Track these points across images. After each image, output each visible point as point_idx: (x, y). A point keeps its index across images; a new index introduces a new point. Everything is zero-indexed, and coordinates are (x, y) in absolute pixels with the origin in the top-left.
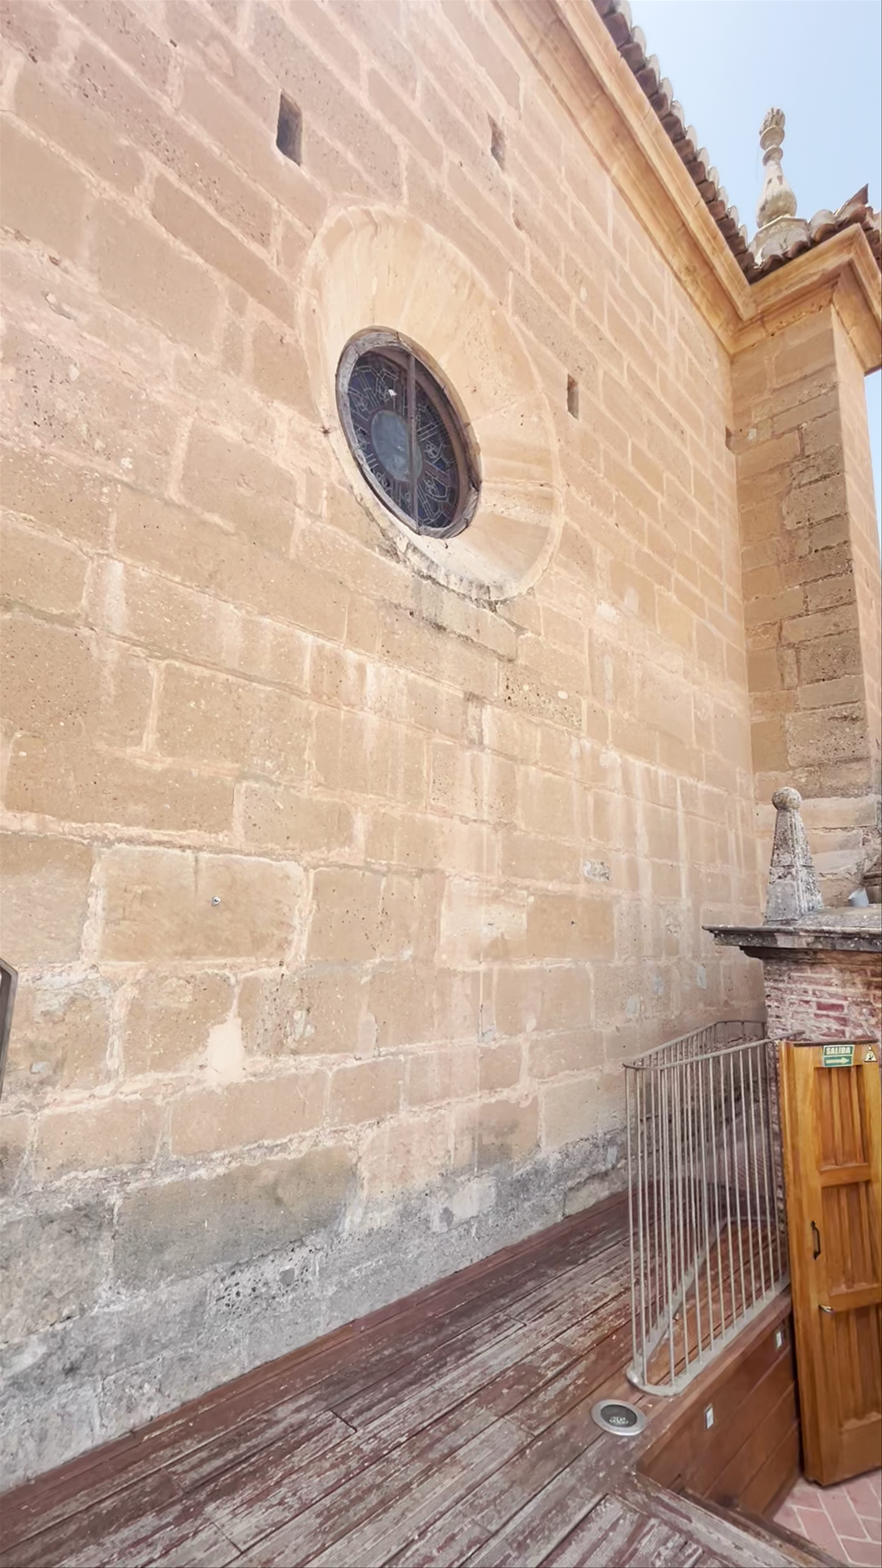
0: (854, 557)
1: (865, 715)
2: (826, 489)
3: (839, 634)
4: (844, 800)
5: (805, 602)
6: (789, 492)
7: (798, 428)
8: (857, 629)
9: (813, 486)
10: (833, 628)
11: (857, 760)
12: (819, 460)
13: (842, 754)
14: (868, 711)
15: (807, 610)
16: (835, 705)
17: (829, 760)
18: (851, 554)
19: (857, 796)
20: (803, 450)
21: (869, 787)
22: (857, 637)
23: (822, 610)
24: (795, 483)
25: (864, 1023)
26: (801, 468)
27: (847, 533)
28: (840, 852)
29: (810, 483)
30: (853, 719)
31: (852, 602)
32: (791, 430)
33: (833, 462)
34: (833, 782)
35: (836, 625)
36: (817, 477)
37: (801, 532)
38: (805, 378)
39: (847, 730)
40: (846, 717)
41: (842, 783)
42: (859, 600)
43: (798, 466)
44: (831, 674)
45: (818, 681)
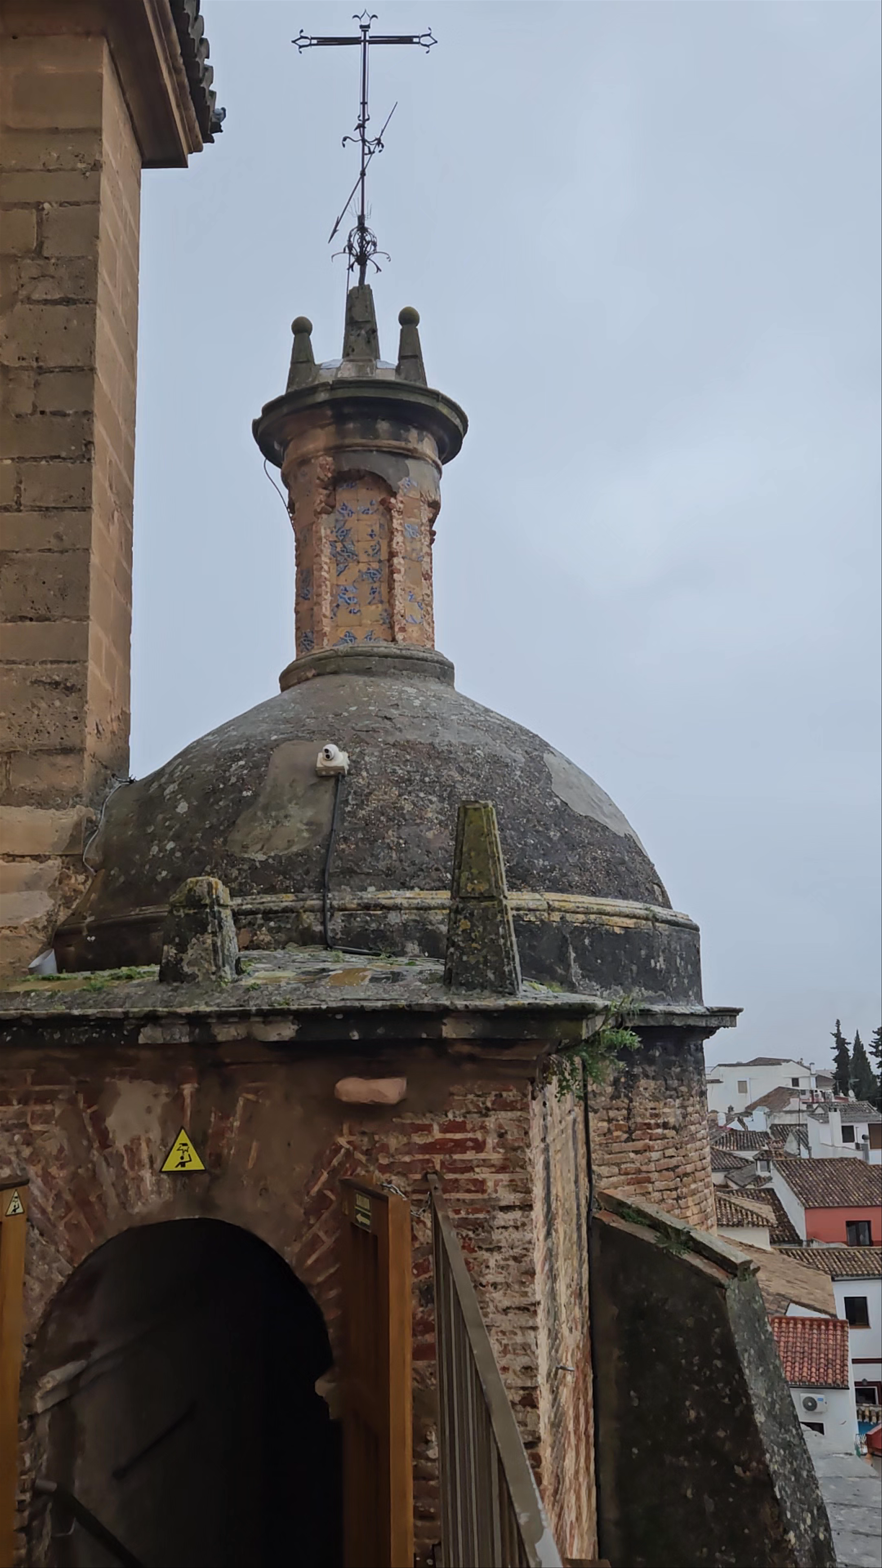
0: (96, 440)
1: (84, 685)
2: (68, 320)
3: (62, 552)
4: (41, 812)
5: (18, 489)
6: (12, 305)
7: (38, 206)
8: (87, 550)
9: (48, 307)
10: (53, 541)
11: (66, 751)
12: (62, 272)
13: (45, 741)
14: (90, 678)
15: (18, 503)
16: (42, 662)
17: (26, 747)
18: (92, 434)
19: (58, 807)
20: (41, 245)
21: (78, 796)
22: (87, 563)
23: (40, 509)
24: (23, 293)
25: (13, 1158)
26: (35, 272)
27: (90, 399)
28: (25, 894)
29: (46, 302)
30: (67, 688)
31: (86, 509)
32: (25, 205)
33: (82, 282)
34: (26, 783)
35: (59, 537)
36: (57, 296)
37: (25, 375)
38: (55, 131)
39: (57, 703)
40: (57, 684)
41: (42, 786)
42: (95, 506)
43: (31, 268)
44: (42, 612)
45: (23, 618)
